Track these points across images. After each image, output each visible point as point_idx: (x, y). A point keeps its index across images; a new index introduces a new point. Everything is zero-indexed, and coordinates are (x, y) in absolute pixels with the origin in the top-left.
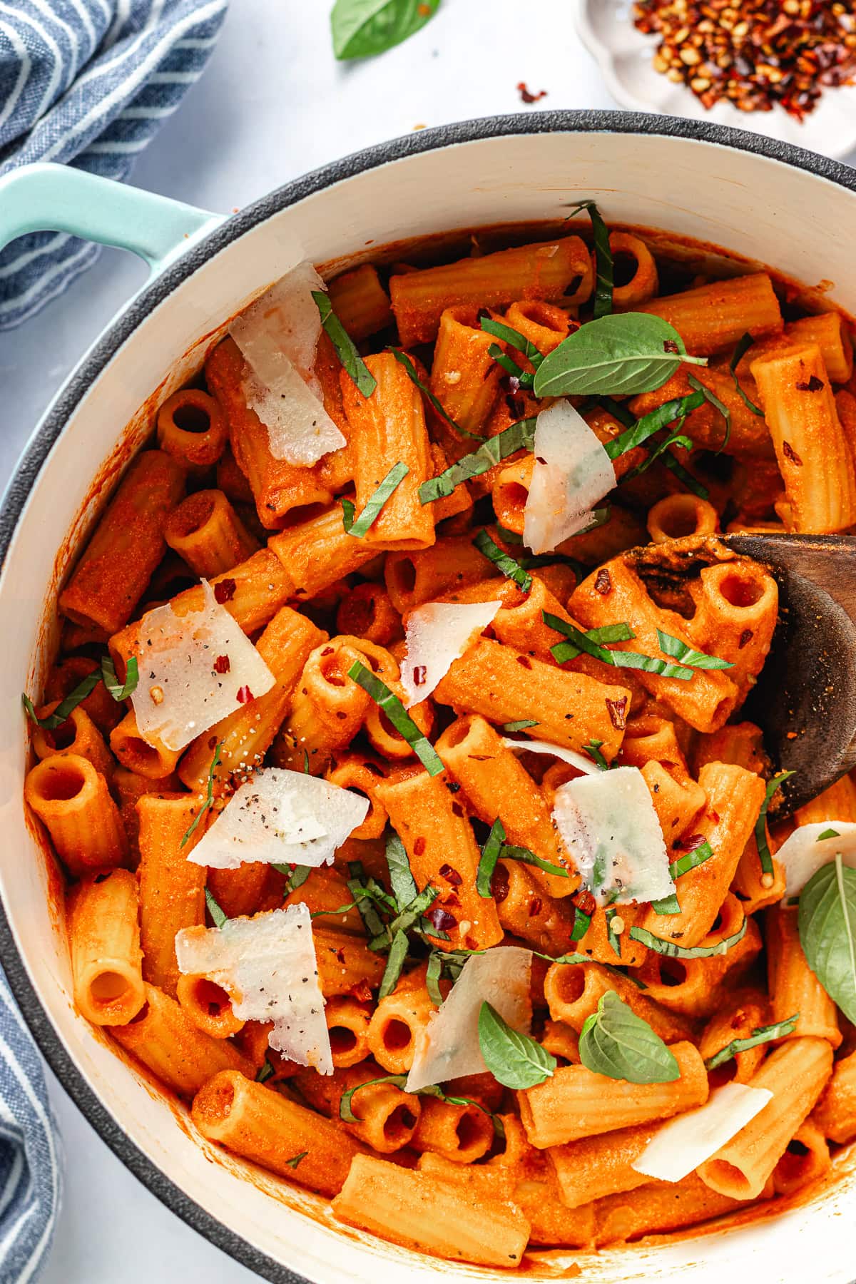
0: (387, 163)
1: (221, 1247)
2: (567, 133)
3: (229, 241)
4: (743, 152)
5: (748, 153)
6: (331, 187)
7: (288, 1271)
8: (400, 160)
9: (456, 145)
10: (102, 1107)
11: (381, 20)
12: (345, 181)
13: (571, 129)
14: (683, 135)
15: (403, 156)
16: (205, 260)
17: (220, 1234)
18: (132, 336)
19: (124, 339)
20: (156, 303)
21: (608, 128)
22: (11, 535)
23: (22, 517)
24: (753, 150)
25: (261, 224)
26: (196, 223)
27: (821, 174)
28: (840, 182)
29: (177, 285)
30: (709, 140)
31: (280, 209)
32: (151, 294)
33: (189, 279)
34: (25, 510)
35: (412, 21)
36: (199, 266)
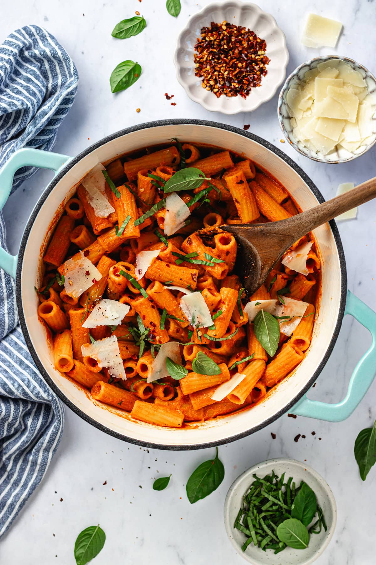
0: (114, 139)
1: (96, 427)
2: (161, 126)
3: (74, 164)
4: (209, 127)
5: (210, 127)
6: (100, 147)
7: (114, 432)
8: (117, 138)
9: (132, 132)
10: (62, 394)
11: (124, 80)
12: (103, 145)
13: (162, 125)
14: (192, 124)
15: (118, 137)
16: (68, 170)
17: (95, 424)
18: (51, 192)
19: (49, 193)
20: (57, 183)
21: (172, 124)
22: (25, 247)
23: (27, 242)
24: (211, 126)
25: (82, 159)
26: (65, 160)
27: (230, 130)
28: (235, 132)
29: (62, 177)
30: (199, 124)
31: (87, 154)
32: (55, 180)
33: (65, 175)
34: (28, 241)
35: (133, 79)
36: (67, 172)
